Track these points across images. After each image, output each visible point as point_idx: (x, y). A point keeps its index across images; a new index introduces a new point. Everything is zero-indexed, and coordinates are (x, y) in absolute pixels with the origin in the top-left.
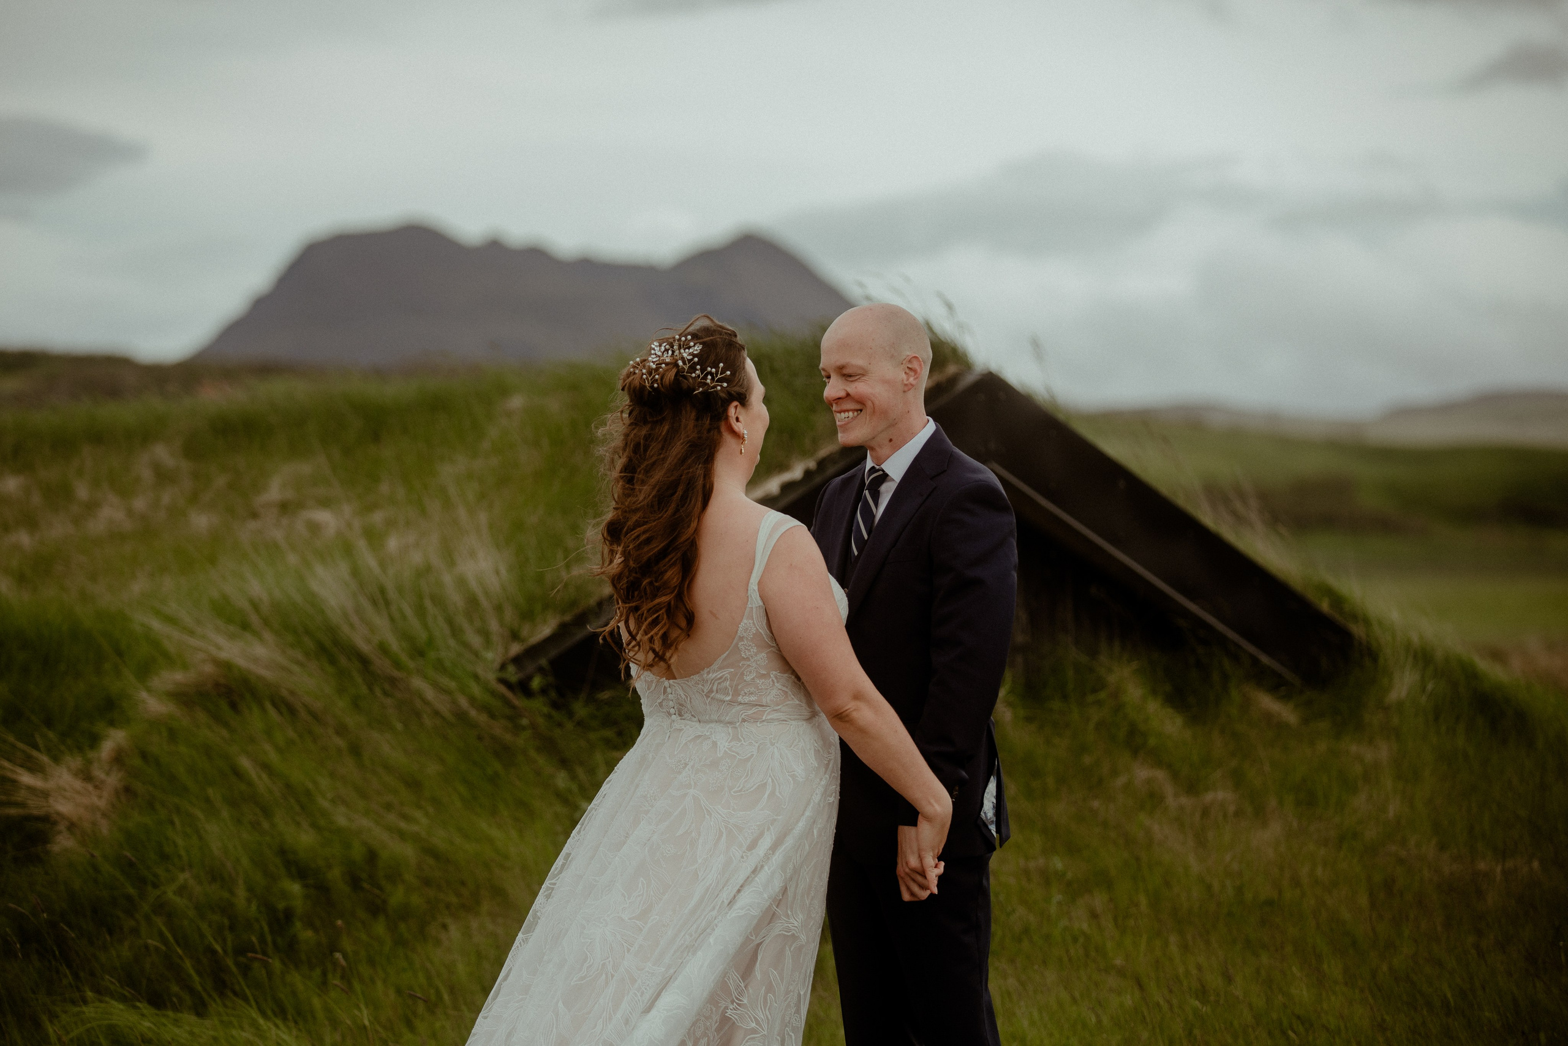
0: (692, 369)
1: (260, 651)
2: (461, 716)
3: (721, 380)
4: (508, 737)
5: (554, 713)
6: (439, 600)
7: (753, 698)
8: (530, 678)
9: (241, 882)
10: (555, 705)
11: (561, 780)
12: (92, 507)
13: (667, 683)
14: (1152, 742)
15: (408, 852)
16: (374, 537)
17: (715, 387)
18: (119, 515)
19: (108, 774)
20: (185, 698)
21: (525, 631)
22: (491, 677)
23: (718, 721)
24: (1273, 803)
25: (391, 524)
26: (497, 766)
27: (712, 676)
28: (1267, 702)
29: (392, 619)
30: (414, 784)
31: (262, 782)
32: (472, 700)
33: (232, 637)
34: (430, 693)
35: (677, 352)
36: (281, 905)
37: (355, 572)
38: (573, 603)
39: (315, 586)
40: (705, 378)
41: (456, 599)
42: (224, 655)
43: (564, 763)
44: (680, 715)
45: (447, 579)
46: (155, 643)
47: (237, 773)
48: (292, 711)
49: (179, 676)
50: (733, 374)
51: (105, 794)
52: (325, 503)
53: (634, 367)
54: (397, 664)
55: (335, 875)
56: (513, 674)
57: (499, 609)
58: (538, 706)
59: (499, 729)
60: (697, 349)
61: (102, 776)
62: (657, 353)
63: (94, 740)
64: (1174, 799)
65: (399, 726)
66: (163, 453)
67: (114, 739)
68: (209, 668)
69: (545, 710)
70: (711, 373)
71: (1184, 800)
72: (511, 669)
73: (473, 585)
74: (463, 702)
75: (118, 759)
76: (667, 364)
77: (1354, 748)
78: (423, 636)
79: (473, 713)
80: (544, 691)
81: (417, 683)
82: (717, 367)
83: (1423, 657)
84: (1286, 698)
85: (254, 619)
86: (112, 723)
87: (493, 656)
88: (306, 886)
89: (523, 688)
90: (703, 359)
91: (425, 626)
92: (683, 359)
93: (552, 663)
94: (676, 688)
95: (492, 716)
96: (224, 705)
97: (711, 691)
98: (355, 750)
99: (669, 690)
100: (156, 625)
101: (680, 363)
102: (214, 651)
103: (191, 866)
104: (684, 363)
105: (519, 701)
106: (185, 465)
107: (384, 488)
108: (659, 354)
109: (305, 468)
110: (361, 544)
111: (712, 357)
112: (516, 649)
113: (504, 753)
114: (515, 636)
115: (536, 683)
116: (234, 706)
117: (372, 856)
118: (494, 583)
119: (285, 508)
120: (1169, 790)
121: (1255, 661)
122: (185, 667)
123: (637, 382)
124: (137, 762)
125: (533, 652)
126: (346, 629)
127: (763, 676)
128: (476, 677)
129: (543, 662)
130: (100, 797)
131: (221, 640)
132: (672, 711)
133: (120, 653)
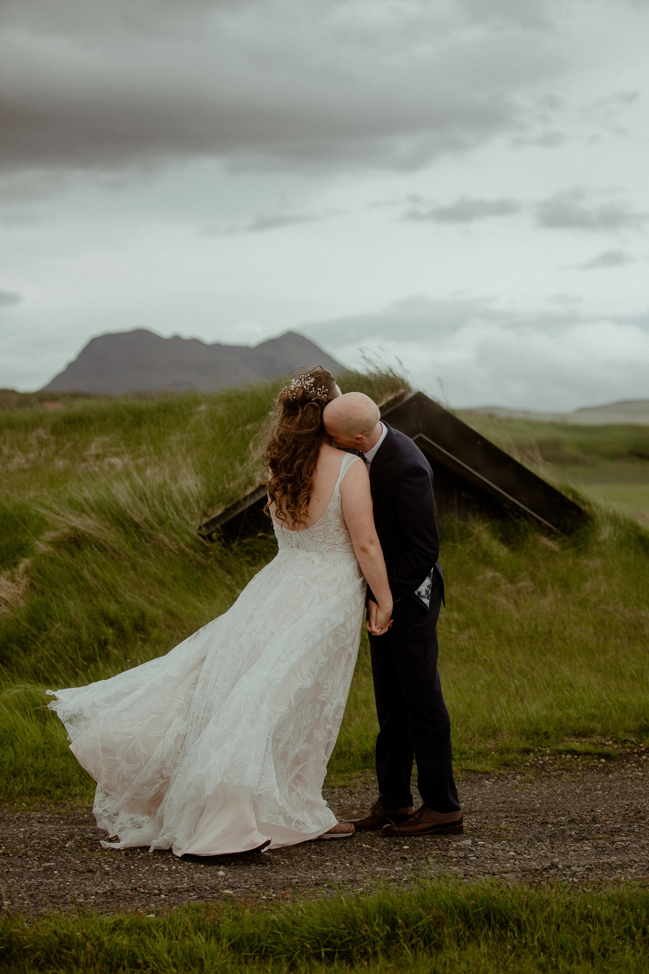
0: (311, 389)
1: (90, 522)
2: (181, 551)
3: (323, 394)
4: (203, 561)
5: (224, 549)
6: (170, 498)
7: (332, 541)
8: (212, 533)
9: (83, 626)
10: (224, 545)
11: (228, 579)
12: (10, 457)
13: (292, 533)
14: (495, 559)
15: (160, 613)
16: (140, 470)
17: (321, 397)
18: (23, 461)
19: (22, 578)
20: (57, 544)
21: (209, 513)
22: (195, 533)
23: (316, 551)
24: (549, 587)
25: (146, 464)
26: (199, 574)
27: (314, 529)
28: (544, 541)
29: (149, 507)
30: (162, 583)
31: (93, 582)
32: (187, 544)
33: (79, 516)
34: (167, 541)
35: (303, 383)
36: (103, 637)
37: (132, 486)
38: (231, 499)
39: (113, 491)
40: (317, 393)
41: (177, 497)
42: (74, 524)
43: (229, 572)
44: (298, 547)
45: (174, 489)
46: (41, 519)
47: (82, 578)
48: (105, 549)
49: (54, 534)
50: (329, 391)
51: (21, 588)
52: (116, 455)
53: (284, 391)
54: (152, 528)
55: (127, 625)
56: (204, 531)
57: (197, 502)
58: (216, 546)
59: (199, 557)
60: (313, 380)
61: (19, 580)
62: (294, 384)
63: (16, 564)
64: (505, 586)
65: (153, 556)
66: (41, 432)
67: (25, 563)
68: (66, 531)
69: (219, 548)
70: (319, 391)
71: (509, 586)
72: (204, 529)
73: (186, 490)
74: (182, 545)
75: (27, 571)
76: (299, 388)
77: (584, 562)
78: (164, 515)
79: (187, 550)
80: (219, 539)
81: (161, 536)
82: (322, 388)
83: (614, 520)
84: (554, 539)
85: (87, 507)
86: (23, 556)
87: (195, 524)
88: (113, 629)
89: (209, 538)
90: (316, 385)
91: (164, 510)
92: (306, 385)
93: (222, 526)
94: (296, 535)
95: (195, 551)
96: (73, 546)
97: (313, 537)
98: (134, 567)
99: (293, 536)
100: (42, 511)
101: (305, 387)
102: (69, 523)
103: (61, 620)
104: (307, 387)
105: (207, 544)
106: (53, 438)
107: (144, 447)
108: (295, 384)
109: (107, 439)
110: (135, 474)
111: (319, 384)
112: (206, 520)
113: (201, 567)
114: (205, 514)
115: (214, 535)
116: (79, 547)
117: (143, 616)
118: (195, 490)
119: (97, 457)
120: (503, 581)
121: (540, 522)
122: (56, 530)
123: (286, 397)
124: (35, 574)
125: (214, 521)
126: (129, 511)
127: (337, 530)
128: (188, 532)
129: (218, 526)
130: (18, 589)
131: (72, 518)
132: (294, 545)
133: (25, 523)
